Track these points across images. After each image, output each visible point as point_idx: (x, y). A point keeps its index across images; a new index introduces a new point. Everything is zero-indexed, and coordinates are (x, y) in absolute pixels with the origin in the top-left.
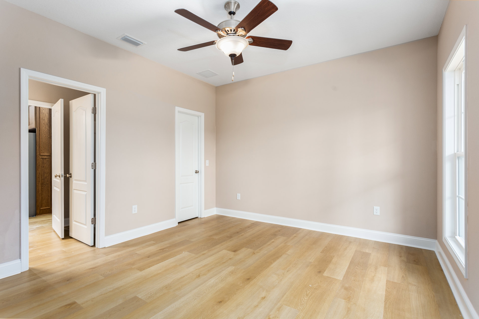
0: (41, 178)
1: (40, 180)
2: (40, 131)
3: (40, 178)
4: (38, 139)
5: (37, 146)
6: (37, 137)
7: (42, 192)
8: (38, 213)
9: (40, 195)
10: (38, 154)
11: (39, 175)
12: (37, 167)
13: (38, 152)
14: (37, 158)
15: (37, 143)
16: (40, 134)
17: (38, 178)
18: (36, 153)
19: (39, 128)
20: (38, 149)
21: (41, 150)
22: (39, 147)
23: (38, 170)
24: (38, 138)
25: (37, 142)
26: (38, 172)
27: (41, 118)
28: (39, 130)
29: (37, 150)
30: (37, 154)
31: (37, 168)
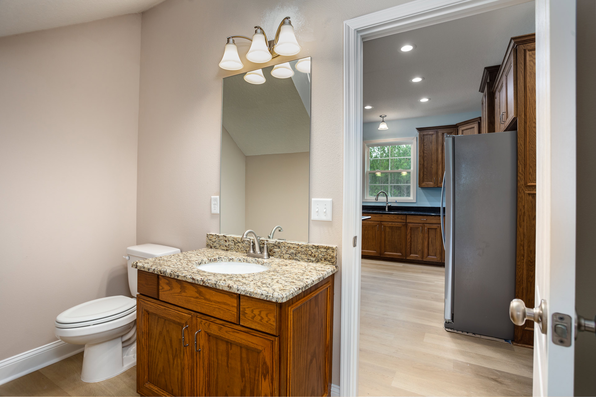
0: (529, 247)
1: (526, 251)
2: (525, 122)
3: (526, 248)
4: (523, 144)
5: (519, 163)
6: (518, 139)
7: (529, 284)
8: (519, 338)
9: (524, 291)
10: (522, 183)
11: (522, 238)
12: (518, 216)
13: (522, 177)
14: (519, 195)
15: (519, 157)
16: (528, 131)
17: (522, 248)
18: (517, 181)
19: (525, 114)
20: (520, 171)
21: (530, 173)
22: (525, 165)
23: (520, 227)
24: (521, 142)
25: (519, 153)
26: (521, 230)
27: (528, 89)
28: (523, 121)
29: (519, 174)
30: (519, 184)
31: (518, 220)
